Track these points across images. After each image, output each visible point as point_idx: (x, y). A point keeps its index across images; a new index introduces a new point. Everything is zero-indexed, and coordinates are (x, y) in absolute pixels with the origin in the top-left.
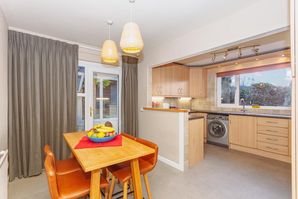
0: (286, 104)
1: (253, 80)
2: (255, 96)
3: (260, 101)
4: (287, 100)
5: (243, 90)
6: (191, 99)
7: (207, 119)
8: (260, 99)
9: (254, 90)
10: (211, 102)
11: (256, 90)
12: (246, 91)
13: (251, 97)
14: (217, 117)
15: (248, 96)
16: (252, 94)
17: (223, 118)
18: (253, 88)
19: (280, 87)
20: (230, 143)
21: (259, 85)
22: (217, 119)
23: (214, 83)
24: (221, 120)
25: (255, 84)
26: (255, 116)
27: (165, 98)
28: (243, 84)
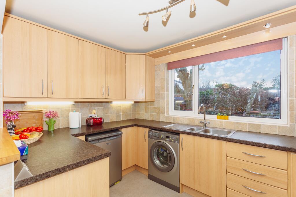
0: (250, 106)
1: (217, 82)
2: (219, 98)
3: (224, 103)
4: (250, 102)
5: (207, 91)
6: (133, 103)
7: (149, 137)
8: (224, 100)
9: (218, 92)
10: (159, 108)
11: (220, 91)
12: (211, 92)
13: (216, 99)
14: (163, 135)
15: (212, 97)
16: (216, 96)
17: (172, 138)
18: (217, 90)
19: (242, 88)
20: (183, 185)
21: (222, 85)
22: (162, 139)
23: (164, 78)
24: (168, 141)
25: (219, 84)
26: (222, 139)
27: (75, 102)
28: (209, 86)
